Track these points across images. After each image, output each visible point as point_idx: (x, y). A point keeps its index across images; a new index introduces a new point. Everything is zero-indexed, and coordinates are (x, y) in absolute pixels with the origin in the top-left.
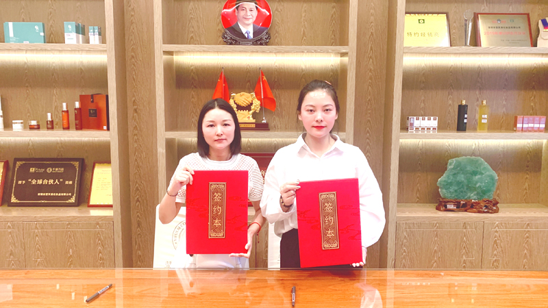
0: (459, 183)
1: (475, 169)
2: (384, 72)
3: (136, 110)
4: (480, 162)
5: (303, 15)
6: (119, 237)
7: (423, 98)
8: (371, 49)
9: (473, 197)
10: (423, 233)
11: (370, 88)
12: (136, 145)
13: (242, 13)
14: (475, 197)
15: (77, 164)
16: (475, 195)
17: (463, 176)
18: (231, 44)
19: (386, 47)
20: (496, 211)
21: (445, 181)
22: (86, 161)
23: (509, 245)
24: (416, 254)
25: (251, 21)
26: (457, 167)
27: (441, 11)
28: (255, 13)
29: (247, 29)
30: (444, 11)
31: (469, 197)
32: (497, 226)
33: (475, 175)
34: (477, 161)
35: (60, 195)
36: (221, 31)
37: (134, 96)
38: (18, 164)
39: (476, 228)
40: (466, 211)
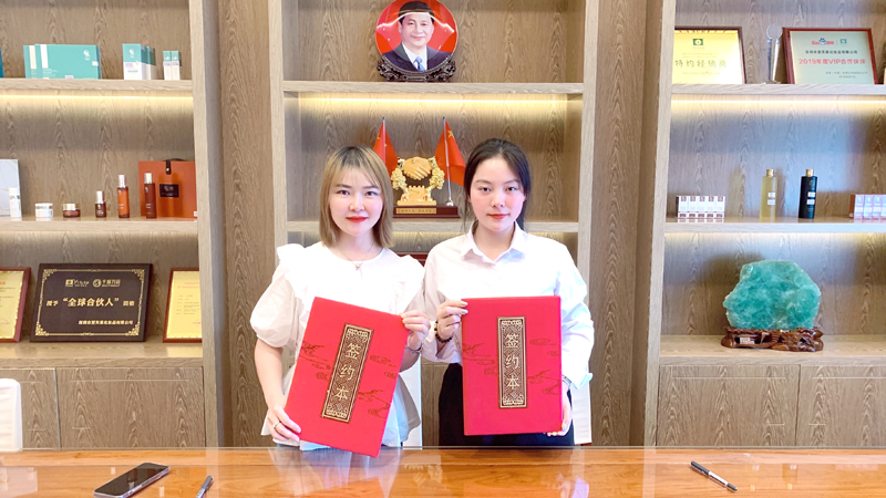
0: (759, 303)
1: (786, 280)
2: (639, 123)
3: (238, 186)
4: (792, 269)
5: (508, 32)
6: (211, 391)
7: (699, 166)
8: (619, 87)
9: (783, 326)
10: (702, 384)
11: (616, 150)
12: (238, 243)
13: (409, 29)
14: (785, 325)
15: (141, 273)
16: (784, 321)
17: (764, 291)
18: (392, 79)
19: (641, 83)
20: (819, 348)
21: (736, 300)
22: (156, 268)
23: (840, 402)
24: (691, 417)
25: (423, 42)
26: (756, 277)
27: (730, 25)
28: (430, 29)
29: (418, 55)
30: (736, 25)
31: (776, 325)
32: (821, 372)
33: (785, 290)
34: (788, 267)
35: (114, 323)
36: (375, 58)
37: (234, 164)
38: (47, 273)
39: (787, 375)
40: (770, 348)
